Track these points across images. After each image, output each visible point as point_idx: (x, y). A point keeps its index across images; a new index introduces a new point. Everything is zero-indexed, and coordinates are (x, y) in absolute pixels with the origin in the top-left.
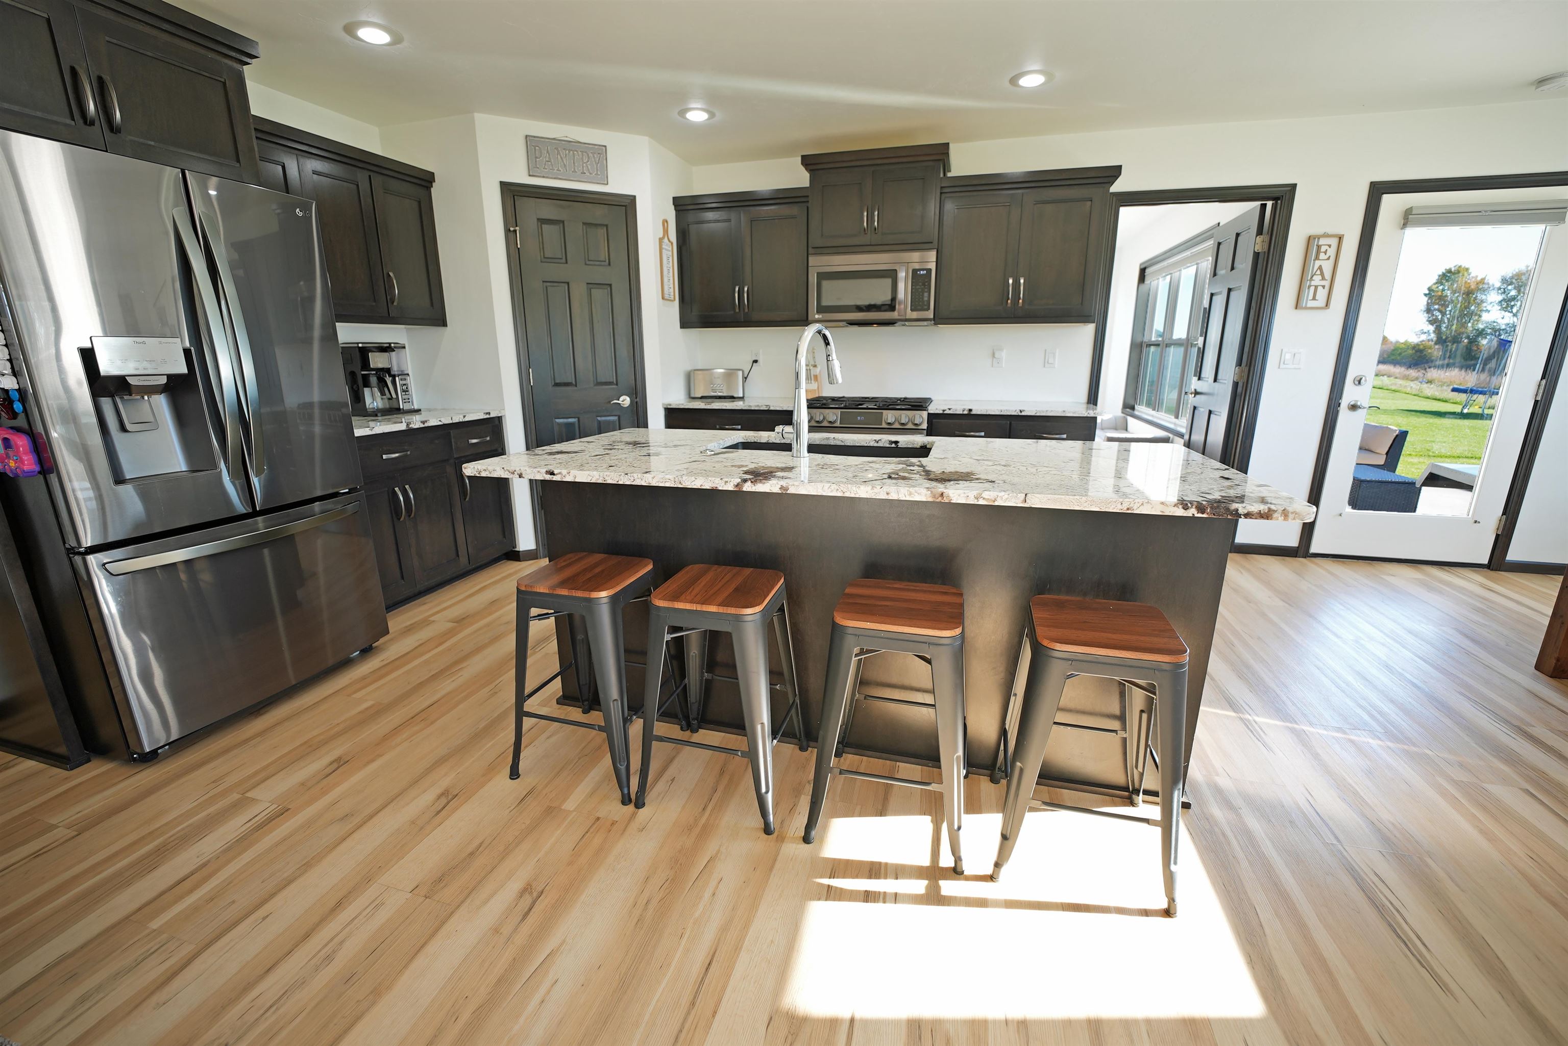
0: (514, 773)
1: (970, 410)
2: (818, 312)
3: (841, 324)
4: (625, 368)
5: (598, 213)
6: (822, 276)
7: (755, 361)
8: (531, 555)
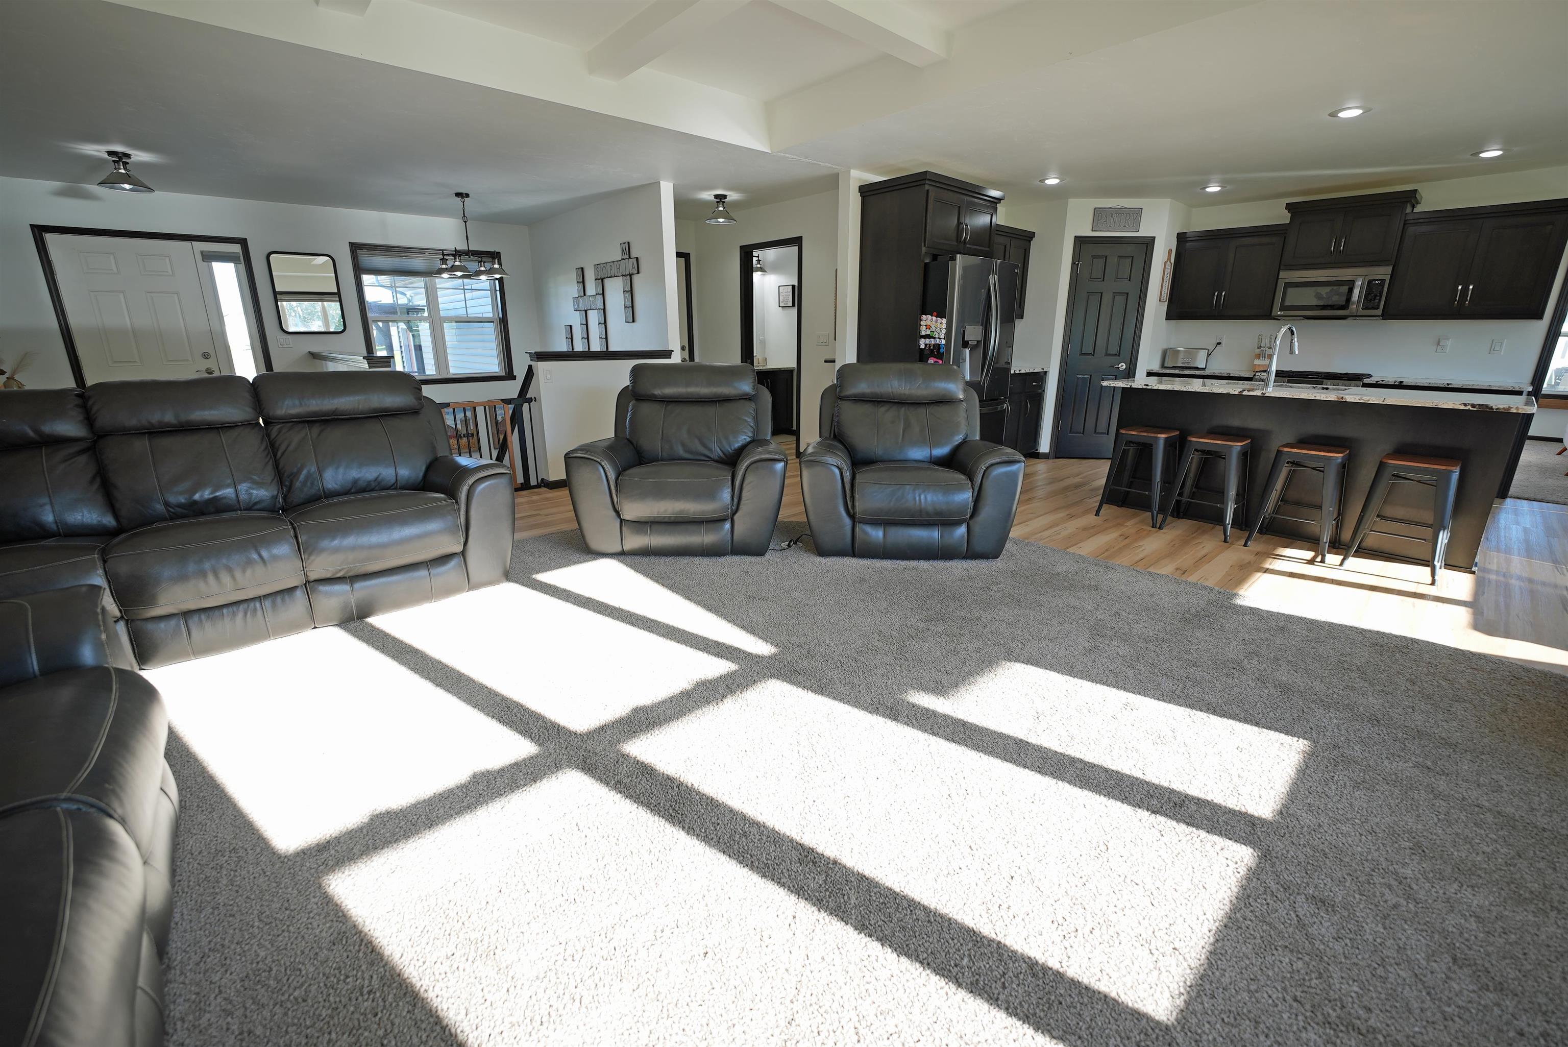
0: (1097, 514)
1: (1401, 382)
2: (1280, 310)
3: (1299, 318)
4: (1127, 345)
5: (1130, 249)
6: (1288, 285)
7: (1219, 344)
8: (1045, 456)
